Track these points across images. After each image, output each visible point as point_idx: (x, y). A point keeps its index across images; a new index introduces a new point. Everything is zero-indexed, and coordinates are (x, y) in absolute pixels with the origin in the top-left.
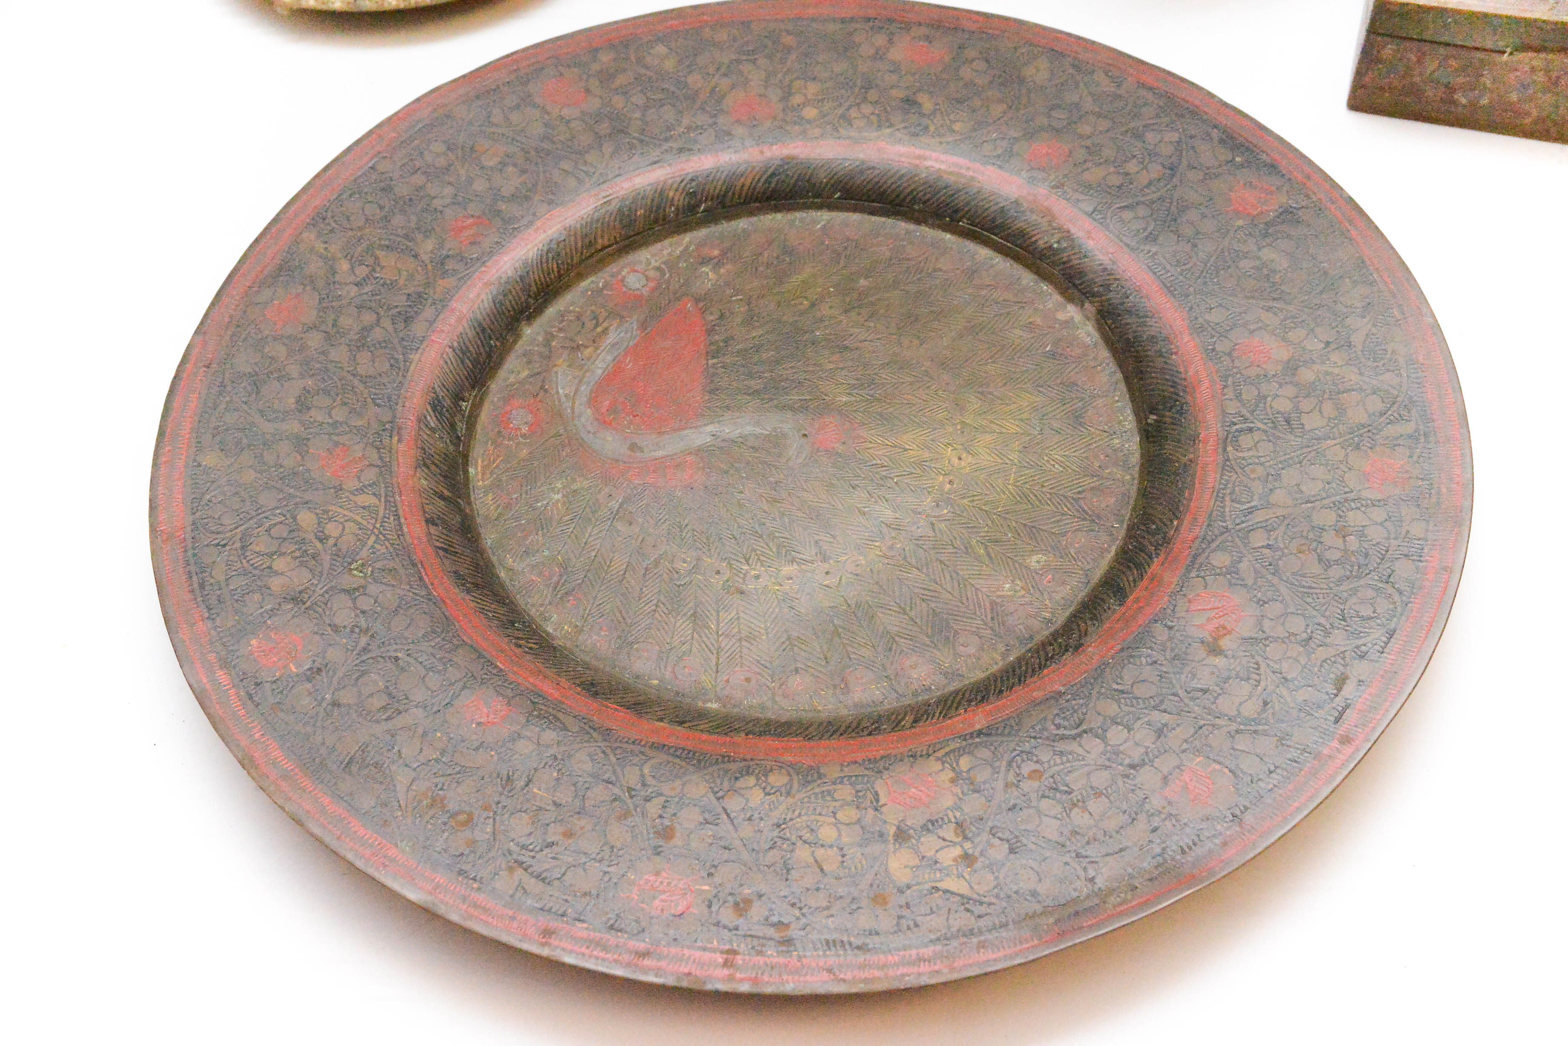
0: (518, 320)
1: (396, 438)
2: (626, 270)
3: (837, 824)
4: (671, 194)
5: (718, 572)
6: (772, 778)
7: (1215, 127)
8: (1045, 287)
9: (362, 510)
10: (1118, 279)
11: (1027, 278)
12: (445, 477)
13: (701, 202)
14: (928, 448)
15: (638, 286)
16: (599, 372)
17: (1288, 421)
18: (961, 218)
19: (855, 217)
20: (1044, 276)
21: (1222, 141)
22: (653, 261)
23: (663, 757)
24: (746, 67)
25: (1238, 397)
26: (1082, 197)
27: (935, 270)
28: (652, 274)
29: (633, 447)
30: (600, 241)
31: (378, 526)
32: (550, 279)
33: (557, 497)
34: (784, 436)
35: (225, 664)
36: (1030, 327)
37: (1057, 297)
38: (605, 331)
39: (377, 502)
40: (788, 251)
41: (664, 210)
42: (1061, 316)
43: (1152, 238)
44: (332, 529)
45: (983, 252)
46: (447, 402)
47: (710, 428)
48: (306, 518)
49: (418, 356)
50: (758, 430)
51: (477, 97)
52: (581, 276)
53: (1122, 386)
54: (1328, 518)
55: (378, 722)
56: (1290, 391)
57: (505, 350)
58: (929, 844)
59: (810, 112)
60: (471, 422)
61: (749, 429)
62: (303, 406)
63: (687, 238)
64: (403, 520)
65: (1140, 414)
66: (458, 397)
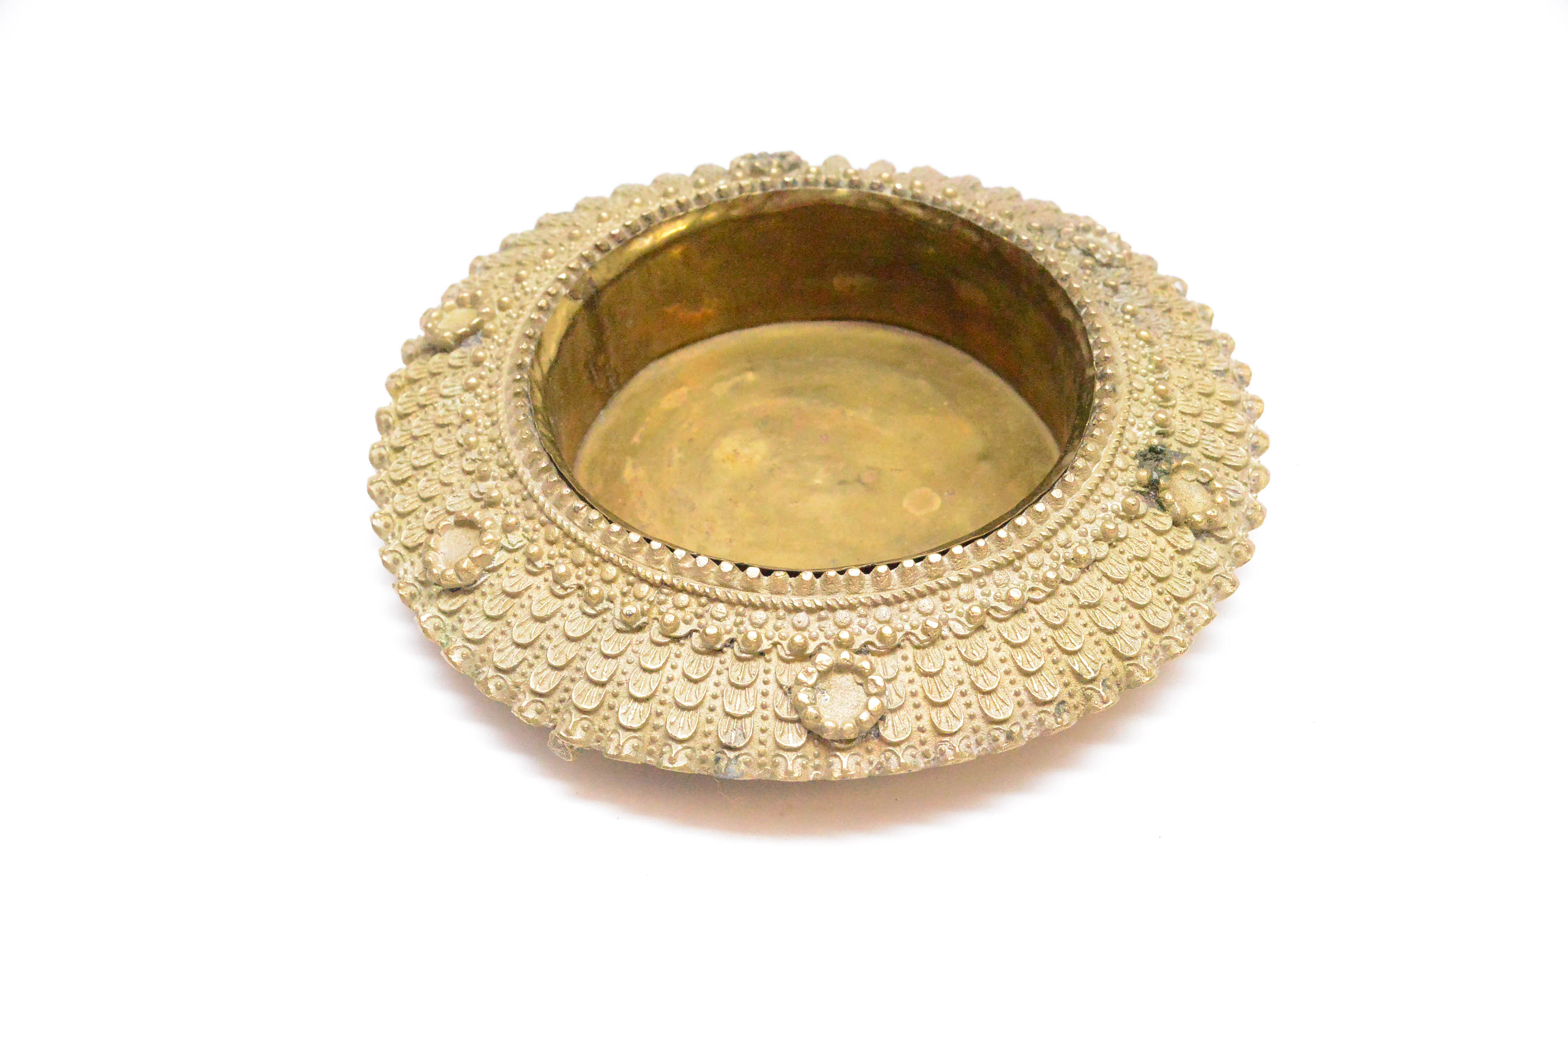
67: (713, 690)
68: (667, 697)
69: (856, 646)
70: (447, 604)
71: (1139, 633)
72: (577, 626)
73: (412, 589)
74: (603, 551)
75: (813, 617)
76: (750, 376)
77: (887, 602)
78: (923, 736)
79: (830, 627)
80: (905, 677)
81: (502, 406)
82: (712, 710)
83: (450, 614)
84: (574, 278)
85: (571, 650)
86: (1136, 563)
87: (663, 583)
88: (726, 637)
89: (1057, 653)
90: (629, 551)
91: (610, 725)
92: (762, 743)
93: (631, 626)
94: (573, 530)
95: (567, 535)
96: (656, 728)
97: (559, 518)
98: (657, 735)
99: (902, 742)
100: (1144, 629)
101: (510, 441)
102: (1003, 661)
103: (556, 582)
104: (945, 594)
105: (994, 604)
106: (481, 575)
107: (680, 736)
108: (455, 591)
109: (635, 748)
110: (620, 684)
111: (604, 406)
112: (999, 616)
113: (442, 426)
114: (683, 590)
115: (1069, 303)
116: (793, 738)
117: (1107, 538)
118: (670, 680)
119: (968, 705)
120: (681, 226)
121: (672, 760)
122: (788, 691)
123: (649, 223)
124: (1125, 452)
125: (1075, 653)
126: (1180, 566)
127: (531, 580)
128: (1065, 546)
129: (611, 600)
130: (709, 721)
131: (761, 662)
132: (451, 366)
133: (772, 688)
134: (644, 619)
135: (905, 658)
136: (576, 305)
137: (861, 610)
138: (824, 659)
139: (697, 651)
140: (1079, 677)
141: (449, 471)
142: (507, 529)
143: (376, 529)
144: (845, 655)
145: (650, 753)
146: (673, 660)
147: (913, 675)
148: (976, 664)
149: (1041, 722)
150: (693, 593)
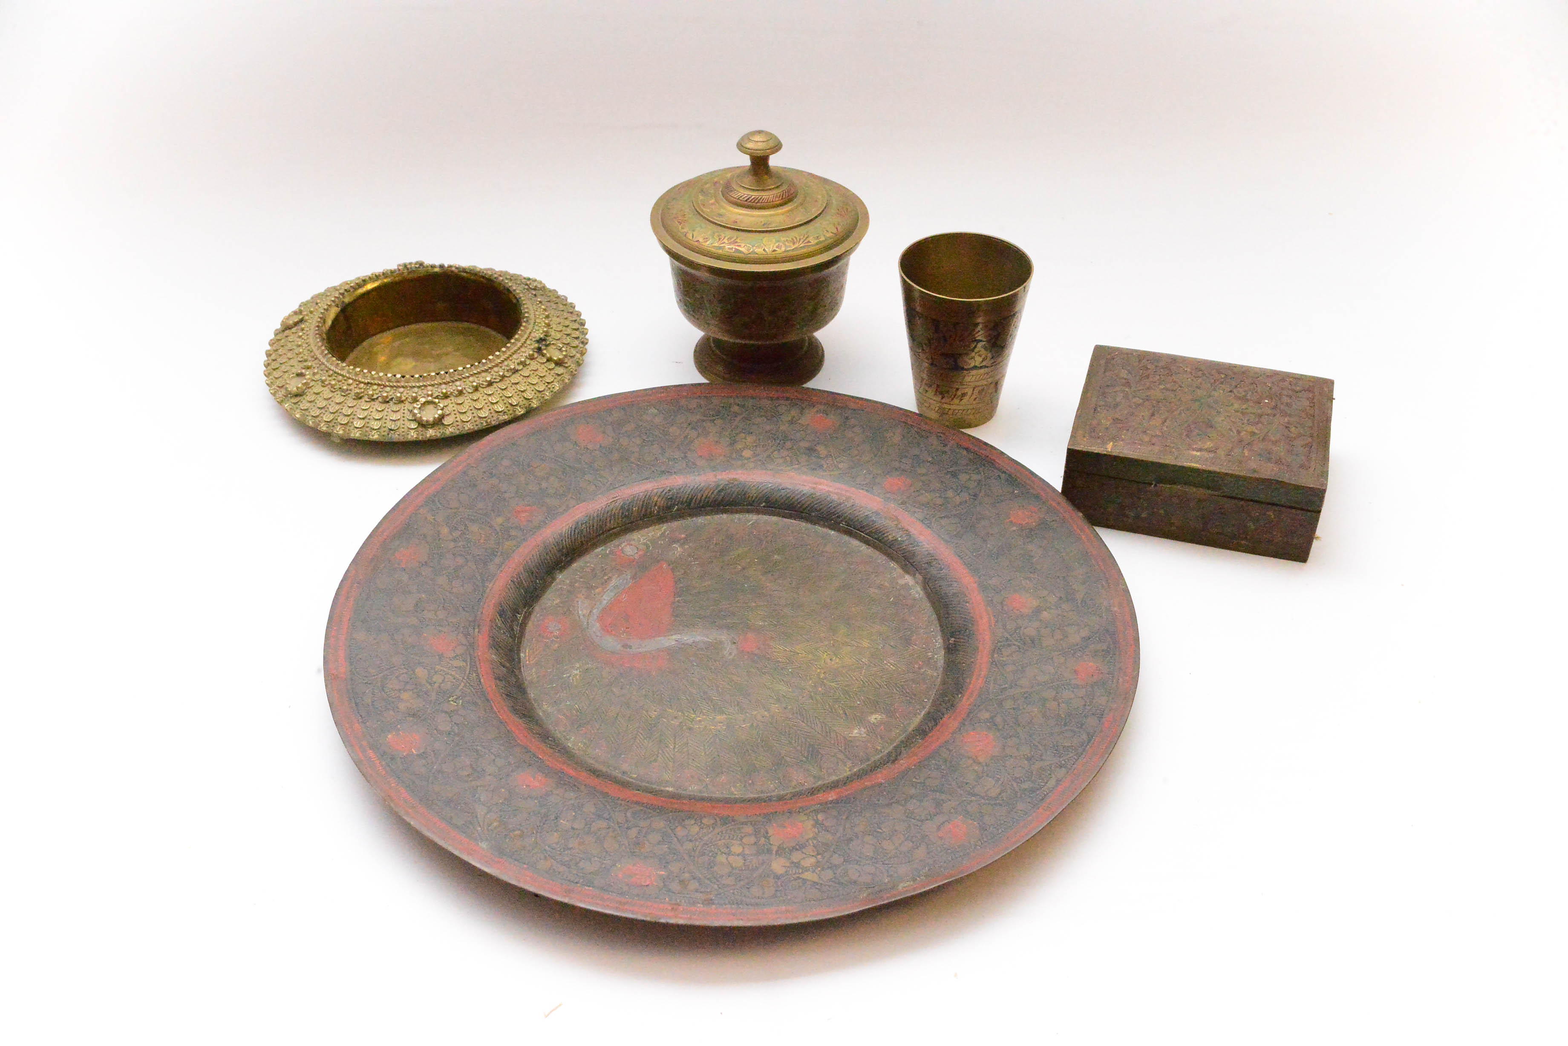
0: (553, 569)
1: (477, 630)
2: (624, 544)
3: (742, 845)
4: (656, 498)
5: (676, 718)
6: (705, 821)
7: (1004, 472)
8: (892, 564)
9: (456, 669)
10: (936, 559)
11: (881, 558)
12: (506, 655)
13: (674, 505)
14: (812, 653)
15: (631, 553)
16: (605, 602)
17: (1033, 642)
18: (842, 521)
19: (775, 519)
20: (891, 557)
21: (1007, 480)
22: (642, 540)
23: (638, 808)
24: (708, 424)
25: (1004, 626)
26: (917, 510)
27: (823, 552)
28: (641, 547)
29: (625, 646)
30: (608, 525)
31: (465, 678)
32: (575, 546)
33: (576, 672)
34: (721, 642)
35: (372, 747)
36: (880, 587)
37: (900, 571)
38: (610, 578)
39: (464, 664)
40: (730, 537)
41: (651, 508)
42: (901, 582)
43: (959, 536)
44: (437, 679)
45: (855, 543)
46: (509, 613)
47: (674, 637)
48: (421, 672)
49: (491, 585)
50: (706, 639)
51: (533, 434)
52: (595, 546)
53: (936, 622)
54: (1049, 694)
55: (467, 782)
56: (1036, 624)
57: (545, 587)
58: (796, 856)
59: (747, 453)
60: (523, 625)
61: (698, 638)
62: (418, 607)
63: (665, 527)
64: (481, 676)
65: (946, 639)
66: (515, 611)
67: (386, 413)
68: (371, 417)
69: (434, 396)
70: (294, 400)
71: (533, 392)
72: (338, 399)
73: (281, 399)
74: (347, 375)
75: (420, 389)
76: (407, 340)
77: (445, 383)
78: (457, 423)
79: (425, 392)
80: (451, 406)
81: (311, 340)
82: (386, 419)
83: (295, 404)
84: (337, 300)
85: (337, 407)
86: (533, 372)
87: (368, 383)
88: (390, 397)
89: (503, 398)
90: (356, 374)
91: (352, 427)
92: (403, 428)
93: (359, 397)
94: (337, 370)
95: (335, 372)
96: (367, 427)
97: (332, 368)
98: (367, 429)
99: (450, 425)
100: (535, 391)
101: (315, 349)
102: (485, 400)
103: (332, 387)
104: (465, 380)
105: (481, 383)
106: (306, 389)
107: (375, 428)
108: (296, 396)
109: (360, 434)
110: (355, 415)
111: (352, 351)
112: (484, 386)
113: (291, 350)
114: (375, 384)
115: (516, 298)
116: (414, 425)
117: (523, 364)
118: (371, 412)
119: (473, 413)
120: (376, 284)
121: (373, 436)
122: (411, 411)
123: (364, 282)
124: (531, 340)
125: (510, 397)
126: (550, 373)
127: (323, 389)
128: (507, 366)
129: (351, 390)
130: (385, 423)
131: (403, 405)
132: (293, 333)
133: (406, 411)
134: (362, 394)
135: (451, 400)
136: (338, 310)
137: (436, 386)
138: (423, 400)
139: (380, 402)
140: (511, 405)
141: (294, 362)
142: (314, 374)
143: (268, 384)
144: (430, 398)
145: (366, 436)
146: (372, 406)
147: (454, 405)
148: (475, 400)
149: (498, 418)
150: (379, 385)
